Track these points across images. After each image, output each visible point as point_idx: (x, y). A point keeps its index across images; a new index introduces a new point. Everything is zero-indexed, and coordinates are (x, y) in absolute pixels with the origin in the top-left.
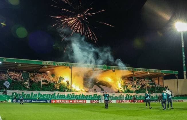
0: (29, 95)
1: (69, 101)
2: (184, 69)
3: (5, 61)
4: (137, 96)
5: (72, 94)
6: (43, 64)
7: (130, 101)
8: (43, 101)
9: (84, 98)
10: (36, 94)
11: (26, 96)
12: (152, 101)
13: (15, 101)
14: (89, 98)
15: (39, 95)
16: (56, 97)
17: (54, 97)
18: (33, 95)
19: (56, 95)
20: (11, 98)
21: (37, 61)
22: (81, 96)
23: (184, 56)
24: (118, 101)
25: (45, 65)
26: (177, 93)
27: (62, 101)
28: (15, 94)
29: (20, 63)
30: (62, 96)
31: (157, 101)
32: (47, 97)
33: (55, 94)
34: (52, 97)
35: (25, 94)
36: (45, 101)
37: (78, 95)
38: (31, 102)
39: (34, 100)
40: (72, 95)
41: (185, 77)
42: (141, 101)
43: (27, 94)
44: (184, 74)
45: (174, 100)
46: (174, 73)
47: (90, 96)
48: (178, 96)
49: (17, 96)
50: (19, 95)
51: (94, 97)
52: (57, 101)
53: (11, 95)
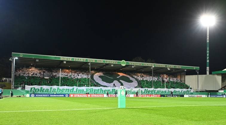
0: (48, 89)
1: (87, 96)
2: (208, 64)
3: (21, 56)
4: (155, 91)
5: (91, 88)
6: (61, 59)
7: (147, 95)
8: (61, 96)
9: (102, 92)
10: (55, 89)
11: (45, 91)
13: (33, 95)
15: (58, 90)
16: (75, 91)
17: (73, 92)
18: (52, 90)
19: (75, 90)
21: (55, 56)
22: (100, 91)
23: (208, 52)
25: (63, 61)
26: (197, 89)
27: (80, 95)
28: (33, 89)
29: (38, 59)
30: (81, 91)
32: (66, 91)
33: (73, 88)
34: (71, 92)
35: (44, 89)
36: (63, 96)
37: (96, 90)
38: (49, 96)
39: (52, 95)
40: (90, 90)
41: (208, 73)
42: (158, 96)
43: (46, 89)
44: (207, 70)
46: (195, 69)
47: (108, 90)
48: (197, 91)
49: (36, 91)
50: (37, 90)
51: (112, 92)
52: (75, 95)
53: (29, 90)
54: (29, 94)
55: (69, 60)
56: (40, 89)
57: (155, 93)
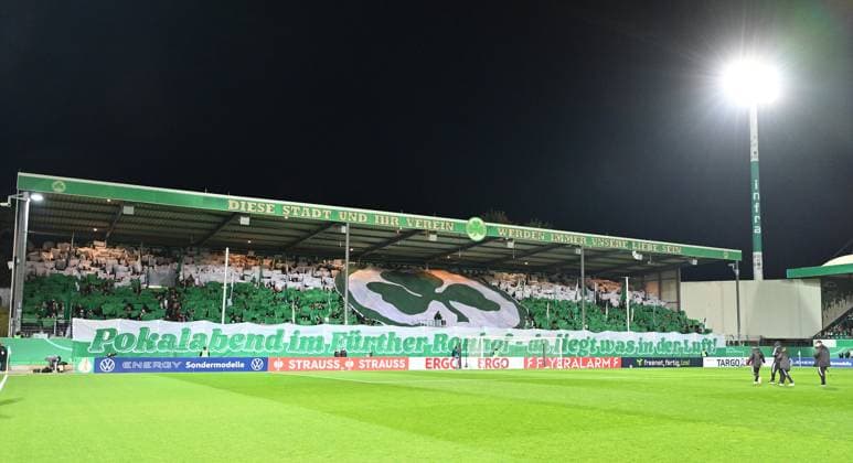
0: (173, 337)
1: (342, 364)
2: (757, 242)
3: (59, 191)
5: (352, 332)
6: (231, 208)
7: (572, 361)
8: (233, 365)
9: (397, 349)
10: (204, 336)
11: (161, 343)
12: (653, 363)
13: (108, 365)
14: (418, 348)
15: (214, 337)
16: (286, 344)
17: (277, 347)
18: (191, 339)
19: (286, 339)
20: (90, 355)
21: (206, 194)
22: (386, 342)
23: (756, 195)
24: (530, 363)
25: (237, 215)
26: (736, 334)
27: (315, 362)
28: (107, 334)
29: (130, 204)
30: (311, 343)
31: (669, 363)
32: (248, 345)
33: (281, 333)
34: (269, 346)
35: (155, 336)
36: (242, 365)
37: (373, 339)
38: (183, 368)
39: (193, 361)
40: (350, 339)
41: (758, 272)
42: (612, 361)
43: (164, 336)
44: (755, 261)
45: (730, 359)
46: (726, 257)
47: (419, 339)
48: (737, 343)
49: (118, 345)
50: (125, 340)
51: (436, 346)
52: (291, 362)
53: (91, 339)
54: (93, 359)
55: (261, 211)
56: (137, 334)
57: (592, 349)
